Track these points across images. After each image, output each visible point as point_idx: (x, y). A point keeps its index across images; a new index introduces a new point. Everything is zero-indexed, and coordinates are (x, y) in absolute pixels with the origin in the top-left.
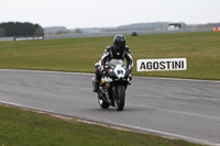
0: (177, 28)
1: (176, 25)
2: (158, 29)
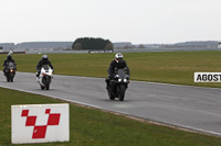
2: (209, 47)
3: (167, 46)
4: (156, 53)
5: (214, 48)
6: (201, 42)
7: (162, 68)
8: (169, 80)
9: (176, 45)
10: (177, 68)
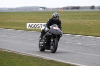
0: (43, 9)
1: (43, 8)
2: (34, 10)
3: (11, 9)
4: (6, 13)
5: (37, 10)
6: (30, 7)
7: (9, 21)
8: (13, 28)
9: (16, 9)
10: (17, 21)
